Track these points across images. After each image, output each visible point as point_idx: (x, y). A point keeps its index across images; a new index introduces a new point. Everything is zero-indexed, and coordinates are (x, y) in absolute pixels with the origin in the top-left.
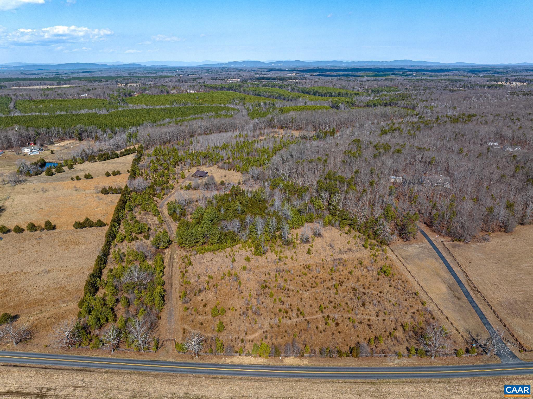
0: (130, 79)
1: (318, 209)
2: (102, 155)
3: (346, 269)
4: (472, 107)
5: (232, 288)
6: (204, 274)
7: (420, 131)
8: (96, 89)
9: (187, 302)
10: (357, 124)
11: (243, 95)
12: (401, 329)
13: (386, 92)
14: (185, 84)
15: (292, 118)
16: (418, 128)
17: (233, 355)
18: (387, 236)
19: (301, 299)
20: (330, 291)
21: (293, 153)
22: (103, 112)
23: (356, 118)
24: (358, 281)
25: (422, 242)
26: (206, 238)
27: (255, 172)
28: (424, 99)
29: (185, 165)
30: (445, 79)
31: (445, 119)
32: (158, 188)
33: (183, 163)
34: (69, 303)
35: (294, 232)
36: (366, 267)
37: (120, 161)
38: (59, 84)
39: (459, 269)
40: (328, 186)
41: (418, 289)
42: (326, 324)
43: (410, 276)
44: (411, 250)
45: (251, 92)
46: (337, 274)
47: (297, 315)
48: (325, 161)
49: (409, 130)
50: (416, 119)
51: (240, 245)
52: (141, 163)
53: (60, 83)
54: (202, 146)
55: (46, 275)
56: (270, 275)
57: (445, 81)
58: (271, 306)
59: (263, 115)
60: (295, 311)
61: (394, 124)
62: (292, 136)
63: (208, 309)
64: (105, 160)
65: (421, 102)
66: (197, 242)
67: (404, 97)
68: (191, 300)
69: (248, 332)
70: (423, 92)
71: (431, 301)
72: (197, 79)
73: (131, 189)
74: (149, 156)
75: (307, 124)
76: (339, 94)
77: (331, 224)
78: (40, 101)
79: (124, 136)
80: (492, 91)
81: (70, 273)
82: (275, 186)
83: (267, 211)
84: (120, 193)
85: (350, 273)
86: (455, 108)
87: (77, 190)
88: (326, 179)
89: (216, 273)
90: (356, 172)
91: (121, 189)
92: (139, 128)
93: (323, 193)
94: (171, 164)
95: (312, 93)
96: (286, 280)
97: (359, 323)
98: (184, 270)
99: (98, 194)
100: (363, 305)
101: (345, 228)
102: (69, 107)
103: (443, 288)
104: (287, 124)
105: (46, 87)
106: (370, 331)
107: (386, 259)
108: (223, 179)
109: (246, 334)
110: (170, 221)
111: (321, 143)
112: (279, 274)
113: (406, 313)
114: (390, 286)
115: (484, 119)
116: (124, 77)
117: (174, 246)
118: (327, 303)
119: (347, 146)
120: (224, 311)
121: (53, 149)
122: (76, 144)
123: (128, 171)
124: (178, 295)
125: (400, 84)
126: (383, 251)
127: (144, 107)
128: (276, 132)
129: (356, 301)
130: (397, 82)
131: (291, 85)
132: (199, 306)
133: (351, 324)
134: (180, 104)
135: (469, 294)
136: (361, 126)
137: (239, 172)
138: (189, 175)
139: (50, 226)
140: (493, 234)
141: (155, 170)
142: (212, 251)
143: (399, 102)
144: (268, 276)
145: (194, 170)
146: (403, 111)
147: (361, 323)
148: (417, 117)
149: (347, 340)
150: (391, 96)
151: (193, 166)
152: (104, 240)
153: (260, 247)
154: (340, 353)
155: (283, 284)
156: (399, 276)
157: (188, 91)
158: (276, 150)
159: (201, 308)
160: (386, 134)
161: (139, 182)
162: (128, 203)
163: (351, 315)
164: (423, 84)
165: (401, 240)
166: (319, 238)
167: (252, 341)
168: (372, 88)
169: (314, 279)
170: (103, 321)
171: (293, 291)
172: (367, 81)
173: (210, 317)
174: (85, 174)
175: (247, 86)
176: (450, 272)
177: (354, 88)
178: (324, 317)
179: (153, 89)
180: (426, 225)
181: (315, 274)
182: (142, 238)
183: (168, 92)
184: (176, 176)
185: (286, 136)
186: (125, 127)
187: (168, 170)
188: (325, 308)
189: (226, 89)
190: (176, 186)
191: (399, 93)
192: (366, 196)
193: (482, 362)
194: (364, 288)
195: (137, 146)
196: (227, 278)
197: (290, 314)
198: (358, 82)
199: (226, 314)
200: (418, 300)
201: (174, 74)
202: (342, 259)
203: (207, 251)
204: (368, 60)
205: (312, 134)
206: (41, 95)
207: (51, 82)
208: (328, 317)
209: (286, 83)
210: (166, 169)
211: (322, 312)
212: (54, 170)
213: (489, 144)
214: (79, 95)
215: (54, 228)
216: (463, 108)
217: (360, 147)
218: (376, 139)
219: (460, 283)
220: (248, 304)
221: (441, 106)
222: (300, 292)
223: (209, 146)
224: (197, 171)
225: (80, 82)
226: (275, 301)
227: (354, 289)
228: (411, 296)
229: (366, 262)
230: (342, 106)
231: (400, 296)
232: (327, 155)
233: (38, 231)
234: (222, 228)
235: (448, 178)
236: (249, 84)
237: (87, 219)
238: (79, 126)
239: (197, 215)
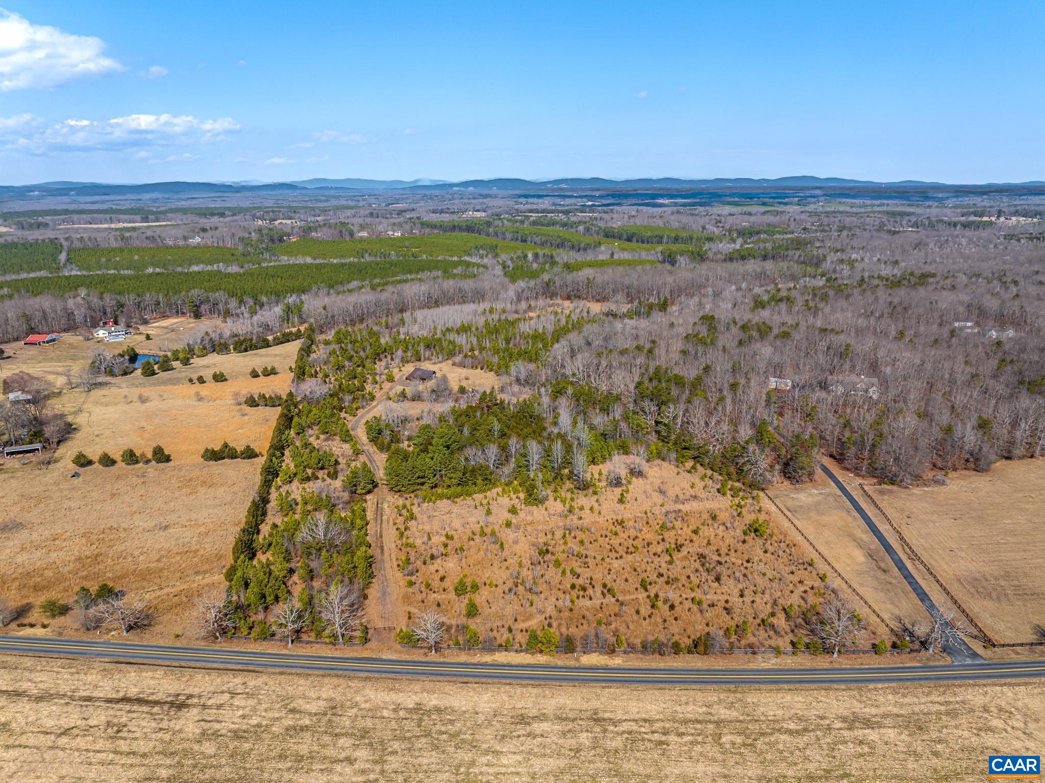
0: (279, 212)
1: (637, 432)
2: (241, 343)
3: (688, 526)
4: (929, 261)
5: (489, 554)
6: (437, 532)
7: (827, 303)
8: (216, 228)
9: (411, 574)
10: (710, 290)
11: (492, 241)
12: (782, 616)
13: (766, 235)
14: (383, 220)
15: (588, 279)
16: (825, 298)
17: (494, 650)
18: (761, 475)
19: (610, 570)
20: (659, 559)
21: (590, 340)
22: (234, 269)
23: (707, 280)
24: (709, 543)
25: (825, 485)
26: (437, 476)
27: (523, 370)
28: (838, 246)
29: (392, 359)
30: (879, 212)
31: (876, 282)
32: (348, 398)
33: (389, 357)
34: (207, 575)
35: (595, 469)
36: (724, 524)
37: (273, 353)
38: (145, 219)
39: (888, 527)
40: (655, 391)
41: (814, 556)
42: (653, 606)
43: (800, 538)
44: (804, 499)
45: (509, 236)
46: (672, 533)
47: (603, 594)
48: (650, 351)
49: (807, 301)
50: (821, 282)
51: (500, 489)
52: (313, 356)
53: (147, 218)
54: (422, 327)
55: (162, 533)
56: (553, 534)
57: (880, 216)
58: (557, 581)
59: (534, 275)
60: (599, 589)
61: (779, 290)
62: (588, 312)
63: (447, 583)
64: (246, 350)
65: (832, 254)
66: (423, 484)
67: (799, 244)
68: (417, 571)
69: (519, 618)
70: (836, 234)
71: (836, 575)
72: (405, 211)
73: (299, 399)
74: (327, 343)
75: (615, 291)
76: (676, 239)
77: (661, 456)
78: (113, 250)
79: (278, 310)
80: (968, 234)
81: (202, 529)
82: (558, 393)
83: (545, 434)
84: (279, 405)
85: (695, 532)
86: (896, 263)
87: (200, 399)
88: (651, 380)
89: (459, 531)
90: (707, 369)
91: (281, 398)
92: (303, 297)
93: (646, 404)
94: (367, 357)
95: (625, 237)
96: (582, 542)
97: (709, 606)
98: (402, 528)
99: (239, 407)
100: (718, 579)
101: (686, 464)
102: (169, 261)
103: (859, 556)
104: (578, 290)
105: (121, 225)
106: (728, 618)
107: (759, 511)
108: (464, 384)
109: (516, 620)
110: (371, 450)
111: (643, 323)
112: (570, 534)
113: (792, 592)
114: (766, 552)
115: (948, 282)
116: (266, 207)
117: (383, 490)
118: (653, 577)
119: (691, 326)
120: (475, 587)
121: (149, 332)
122: (189, 323)
123: (291, 369)
124: (395, 564)
125: (792, 220)
126: (753, 498)
127: (309, 260)
128: (558, 305)
129: (705, 574)
130: (787, 217)
131: (585, 223)
132: (433, 580)
133: (695, 608)
134: (376, 256)
135: (904, 564)
136: (717, 295)
137: (492, 373)
138: (401, 377)
139: (161, 456)
140: (952, 474)
141: (340, 368)
142: (449, 498)
143: (791, 253)
144: (549, 536)
145: (409, 368)
146: (796, 268)
147: (713, 606)
148: (824, 278)
149: (688, 631)
150: (774, 242)
151: (408, 362)
152: (258, 479)
153: (535, 491)
154: (676, 649)
155: (577, 548)
156: (782, 537)
157: (391, 233)
158: (558, 335)
159: (436, 583)
160: (763, 307)
161: (311, 386)
162: (296, 419)
163: (698, 595)
164: (837, 220)
165: (786, 483)
166: (640, 479)
167: (527, 631)
168: (739, 227)
169: (631, 541)
170: (270, 599)
171: (595, 558)
172: (730, 215)
173: (452, 596)
174: (212, 373)
175: (501, 224)
176: (873, 531)
177: (704, 228)
178: (649, 597)
179: (325, 230)
180: (832, 459)
181: (633, 533)
182: (325, 477)
183: (352, 234)
184: (377, 378)
185: (578, 311)
186: (278, 295)
187: (364, 366)
188: (650, 584)
189: (460, 229)
190: (378, 395)
191: (790, 236)
192: (724, 408)
193: (918, 661)
194: (719, 555)
195: (302, 328)
196: (478, 539)
197: (590, 591)
198: (713, 217)
199: (479, 591)
200: (814, 573)
201: (361, 204)
202: (680, 511)
203: (441, 497)
204: (733, 177)
205: (625, 308)
206: (116, 240)
207: (131, 217)
208: (657, 596)
209: (574, 219)
210: (359, 366)
211: (646, 590)
212: (156, 367)
213: (957, 324)
214: (185, 238)
215: (168, 459)
216: (912, 262)
217: (715, 328)
218: (744, 315)
219: (888, 548)
220: (517, 578)
221: (870, 259)
222: (607, 560)
223: (435, 328)
224: (416, 370)
225: (184, 217)
226: (564, 572)
227: (702, 556)
228: (801, 567)
229: (723, 516)
230: (682, 260)
231: (782, 566)
232: (653, 342)
233: (141, 465)
234: (466, 459)
235: (875, 380)
236: (505, 222)
237: (226, 445)
238: (195, 292)
239: (421, 440)
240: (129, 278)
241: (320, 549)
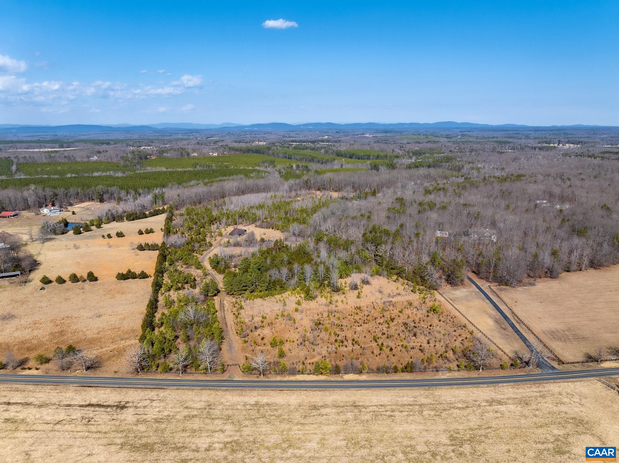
0: (143, 142)
1: (364, 261)
2: (131, 215)
3: (396, 309)
4: (521, 168)
5: (287, 326)
6: (257, 316)
7: (466, 190)
8: (107, 151)
9: (245, 337)
10: (400, 184)
11: (272, 158)
12: (451, 352)
13: (429, 155)
14: (206, 146)
15: (330, 179)
16: (464, 188)
17: (296, 374)
18: (435, 282)
19: (355, 332)
20: (382, 326)
21: (334, 212)
22: (120, 174)
23: (397, 179)
24: (408, 317)
25: (470, 287)
26: (254, 286)
27: (297, 229)
28: (470, 160)
29: (220, 224)
30: (493, 141)
31: (492, 179)
32: (197, 245)
33: (218, 223)
34: (128, 340)
35: (342, 281)
36: (416, 307)
37: (150, 221)
38: (62, 146)
39: (505, 307)
40: (373, 238)
41: (466, 322)
42: (381, 350)
43: (457, 314)
44: (459, 294)
45: (281, 155)
46: (388, 312)
47: (353, 344)
48: (369, 217)
49: (455, 189)
50: (461, 180)
51: (290, 293)
52: (174, 222)
53: (63, 145)
54: (236, 206)
55: (98, 319)
56: (322, 315)
57: (493, 143)
58: (327, 338)
59: (298, 177)
60: (350, 342)
61: (438, 184)
62: (331, 197)
63: (265, 341)
64: (133, 220)
65: (467, 164)
66: (246, 290)
67: (448, 159)
68: (248, 335)
69: (307, 357)
70: (469, 153)
71: (478, 331)
72: (218, 141)
73: (168, 246)
74: (182, 215)
75: (346, 185)
76: (378, 157)
77: (378, 273)
78: (45, 164)
79: (150, 197)
80: (542, 153)
81: (121, 317)
82: (319, 240)
83: (313, 262)
84: (157, 250)
85: (401, 312)
86: (503, 169)
87: (110, 247)
88: (371, 232)
89: (269, 315)
90: (402, 226)
91: (158, 246)
92: (164, 190)
93: (369, 245)
94: (206, 223)
95: (348, 156)
96: (339, 318)
97: (411, 348)
98: (237, 314)
99: (134, 251)
100: (415, 335)
101: (393, 277)
102: (80, 170)
103: (491, 322)
104: (324, 185)
106: (422, 354)
107: (435, 300)
108: (264, 237)
109: (306, 358)
110: (213, 273)
111: (363, 203)
112: (331, 314)
113: (455, 340)
114: (440, 321)
115: (533, 179)
116: (134, 139)
117: (223, 294)
118: (380, 335)
119: (390, 204)
120: (282, 343)
121: (74, 210)
122: (97, 205)
123: (162, 229)
124: (235, 332)
125: (443, 146)
126: (431, 294)
127: (164, 169)
128: (313, 194)
129: (407, 333)
130: (441, 144)
131: (325, 148)
132: (257, 339)
133: (404, 350)
134: (203, 167)
135: (515, 326)
136: (404, 187)
137: (279, 231)
138: (226, 234)
139: (92, 278)
140: (538, 280)
141: (190, 229)
142: (261, 298)
143: (444, 164)
144: (320, 316)
145: (230, 229)
146: (448, 172)
147: (413, 348)
148: (463, 178)
149: (401, 361)
150: (434, 158)
151: (229, 225)
152: (150, 289)
153: (310, 292)
154: (396, 370)
155: (336, 322)
156: (448, 313)
157: (211, 154)
158: (315, 210)
159: (259, 341)
160: (430, 193)
161: (174, 239)
162: (168, 257)
163: (405, 343)
164: (469, 146)
165: (449, 286)
166: (368, 286)
167: (313, 364)
168: (413, 150)
169: (366, 317)
170: (167, 351)
171: (346, 326)
172: (408, 143)
173: (269, 347)
174: (116, 232)
175: (276, 149)
176: (497, 309)
177: (393, 151)
178: (378, 345)
179: (172, 151)
180: (473, 274)
181: (366, 313)
182: (189, 287)
183: (188, 155)
184: (213, 234)
185: (325, 197)
186: (149, 189)
187: (204, 227)
188: (378, 338)
189: (252, 151)
190: (214, 243)
191: (442, 155)
192: (413, 246)
193: (525, 372)
194: (415, 323)
195: (166, 207)
196: (280, 318)
197: (345, 343)
198: (398, 144)
199: (284, 344)
200: (467, 331)
201: (191, 137)
202: (391, 301)
203: (256, 297)
204: (408, 122)
205: (352, 195)
206: (46, 158)
207: (53, 145)
208: (382, 344)
209: (318, 146)
210: (201, 228)
211: (376, 341)
212: (81, 229)
213: (538, 202)
214: (88, 157)
215: (97, 279)
216: (512, 169)
217: (404, 204)
218: (420, 198)
219: (506, 317)
220: (304, 337)
221: (489, 167)
222: (354, 327)
223: (244, 206)
224: (235, 229)
225: (86, 145)
226: (330, 334)
227: (405, 324)
228: (460, 328)
229: (416, 304)
230: (382, 169)
231: (449, 328)
232: (370, 212)
233: (81, 282)
234: (270, 276)
235: (494, 231)
236: (278, 147)
237: (129, 271)
238: (100, 187)
239: (243, 266)
240: (58, 179)
241: (192, 324)
